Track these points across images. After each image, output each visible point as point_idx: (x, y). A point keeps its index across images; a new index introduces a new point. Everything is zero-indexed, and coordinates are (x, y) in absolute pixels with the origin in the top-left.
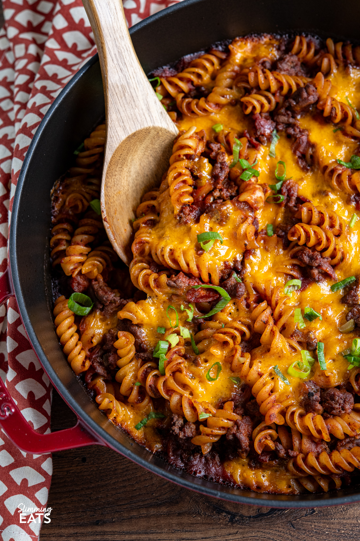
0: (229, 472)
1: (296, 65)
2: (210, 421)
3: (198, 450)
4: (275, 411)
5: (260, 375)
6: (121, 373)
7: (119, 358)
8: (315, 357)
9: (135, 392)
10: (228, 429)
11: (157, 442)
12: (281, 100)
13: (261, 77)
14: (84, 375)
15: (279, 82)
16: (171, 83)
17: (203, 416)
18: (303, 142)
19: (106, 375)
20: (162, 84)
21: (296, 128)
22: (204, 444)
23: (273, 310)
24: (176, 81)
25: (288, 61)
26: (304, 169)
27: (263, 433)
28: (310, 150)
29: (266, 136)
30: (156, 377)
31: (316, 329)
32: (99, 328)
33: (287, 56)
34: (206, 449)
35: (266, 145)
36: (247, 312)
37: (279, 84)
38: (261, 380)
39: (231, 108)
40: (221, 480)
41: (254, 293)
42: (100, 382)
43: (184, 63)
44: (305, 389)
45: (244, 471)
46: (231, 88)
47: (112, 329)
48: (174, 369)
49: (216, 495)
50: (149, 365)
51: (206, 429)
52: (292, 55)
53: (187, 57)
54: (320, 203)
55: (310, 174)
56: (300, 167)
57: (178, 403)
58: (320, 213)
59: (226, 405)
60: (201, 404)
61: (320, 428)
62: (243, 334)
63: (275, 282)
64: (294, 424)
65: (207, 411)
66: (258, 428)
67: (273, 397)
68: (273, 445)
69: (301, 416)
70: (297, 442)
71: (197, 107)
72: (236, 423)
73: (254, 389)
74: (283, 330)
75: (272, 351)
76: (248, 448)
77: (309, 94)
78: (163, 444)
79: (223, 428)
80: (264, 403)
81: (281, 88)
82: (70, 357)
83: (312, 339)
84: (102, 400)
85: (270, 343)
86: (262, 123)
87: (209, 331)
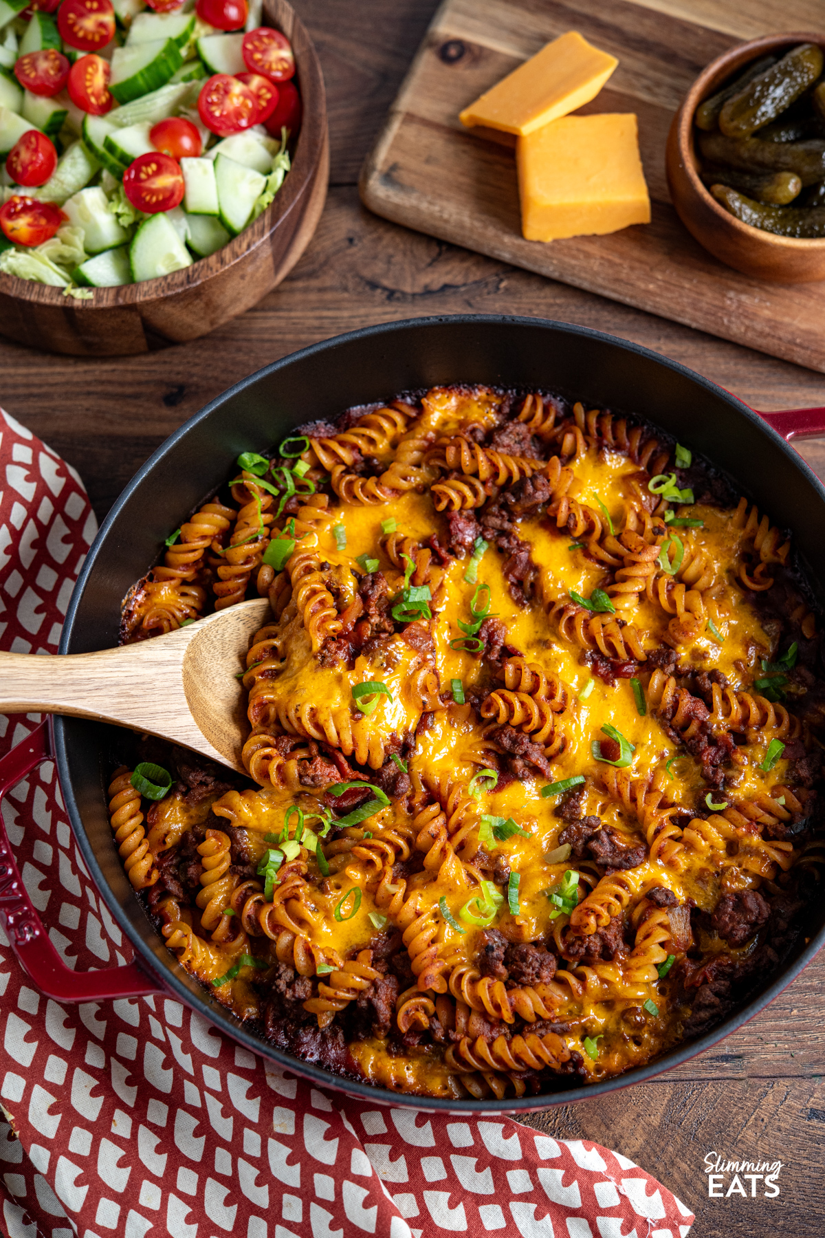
0: (356, 1057)
1: (524, 439)
2: (335, 978)
3: (311, 1021)
4: (434, 971)
5: (418, 914)
6: (206, 893)
7: (205, 870)
8: (505, 894)
9: (224, 924)
10: (360, 992)
11: (249, 1004)
12: (493, 492)
13: (466, 455)
14: (147, 891)
15: (494, 465)
16: (325, 448)
17: (323, 969)
18: (521, 561)
19: (181, 895)
20: (311, 448)
21: (512, 539)
22: (323, 1012)
23: (448, 818)
24: (334, 445)
25: (511, 432)
26: (519, 603)
27: (413, 1001)
28: (532, 574)
29: (465, 547)
30: (260, 904)
31: (510, 853)
32: (177, 823)
33: (511, 424)
34: (325, 1021)
35: (462, 558)
36: (408, 818)
37: (493, 469)
38: (418, 921)
39: (416, 498)
40: (343, 1069)
41: (424, 790)
42: (172, 905)
43: (350, 417)
44: (483, 940)
45: (380, 1059)
46: (418, 465)
47: (199, 825)
48: (287, 894)
49: (329, 1081)
50: (250, 884)
51: (327, 989)
52: (519, 423)
53: (356, 410)
54: (537, 658)
55: (527, 611)
56: (512, 599)
57: (288, 947)
58: (534, 674)
59: (361, 955)
60: (322, 950)
61: (499, 1001)
62: (398, 851)
63: (456, 774)
64: (461, 992)
65: (330, 961)
66: (406, 994)
67: (433, 949)
68: (427, 1021)
69: (473, 981)
70: (463, 1020)
71: (362, 491)
72: (374, 983)
73: (406, 935)
74: (461, 849)
75: (440, 880)
76: (388, 1024)
77: (536, 489)
78: (259, 1008)
79: (354, 990)
80: (418, 958)
81: (495, 474)
82: (128, 862)
83: (503, 867)
84: (172, 932)
85: (438, 867)
86: (461, 525)
87: (347, 842)
